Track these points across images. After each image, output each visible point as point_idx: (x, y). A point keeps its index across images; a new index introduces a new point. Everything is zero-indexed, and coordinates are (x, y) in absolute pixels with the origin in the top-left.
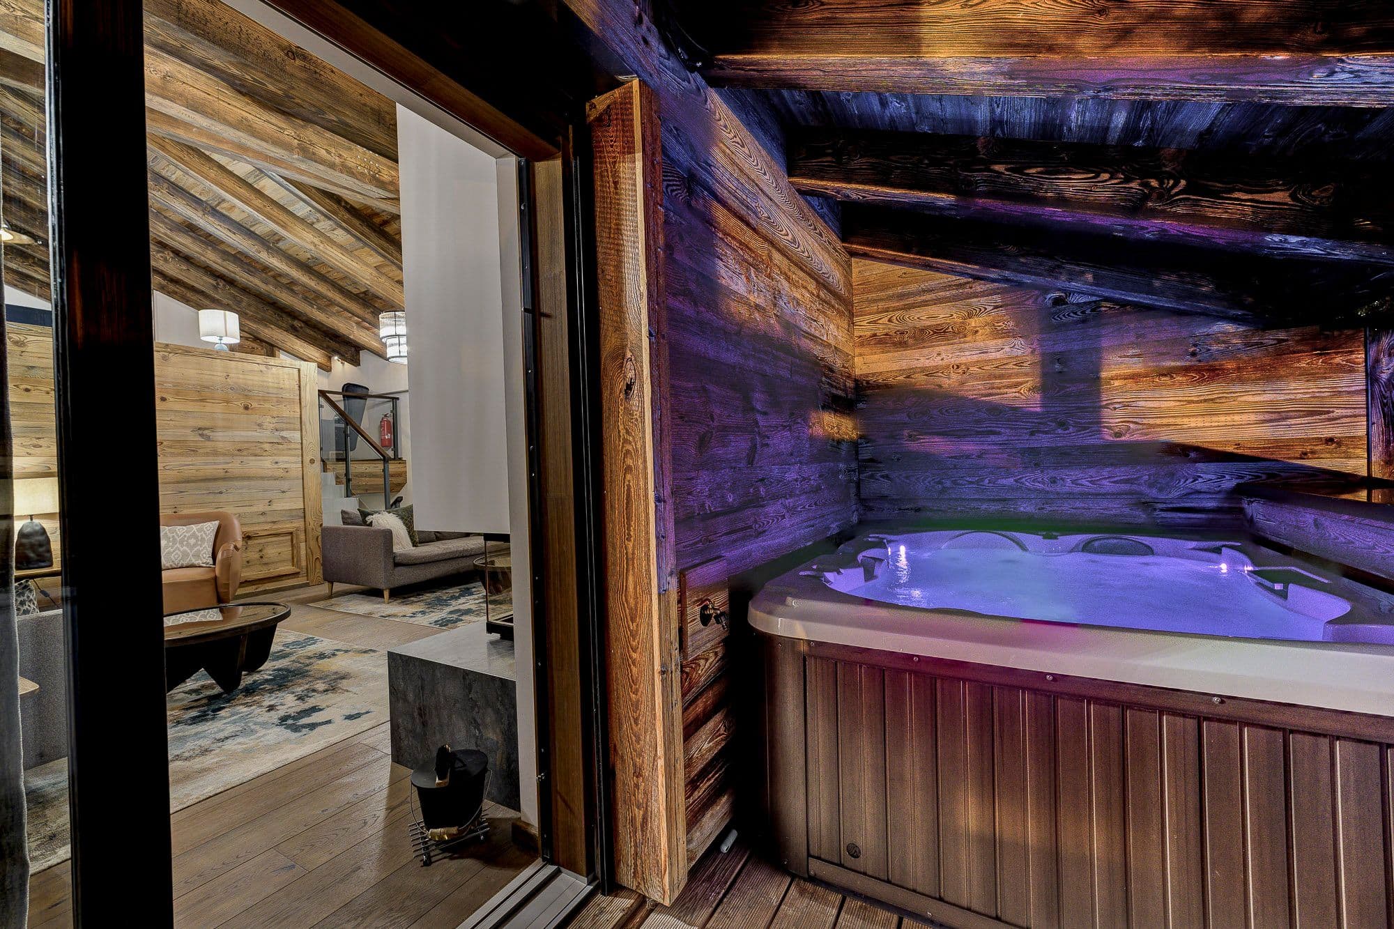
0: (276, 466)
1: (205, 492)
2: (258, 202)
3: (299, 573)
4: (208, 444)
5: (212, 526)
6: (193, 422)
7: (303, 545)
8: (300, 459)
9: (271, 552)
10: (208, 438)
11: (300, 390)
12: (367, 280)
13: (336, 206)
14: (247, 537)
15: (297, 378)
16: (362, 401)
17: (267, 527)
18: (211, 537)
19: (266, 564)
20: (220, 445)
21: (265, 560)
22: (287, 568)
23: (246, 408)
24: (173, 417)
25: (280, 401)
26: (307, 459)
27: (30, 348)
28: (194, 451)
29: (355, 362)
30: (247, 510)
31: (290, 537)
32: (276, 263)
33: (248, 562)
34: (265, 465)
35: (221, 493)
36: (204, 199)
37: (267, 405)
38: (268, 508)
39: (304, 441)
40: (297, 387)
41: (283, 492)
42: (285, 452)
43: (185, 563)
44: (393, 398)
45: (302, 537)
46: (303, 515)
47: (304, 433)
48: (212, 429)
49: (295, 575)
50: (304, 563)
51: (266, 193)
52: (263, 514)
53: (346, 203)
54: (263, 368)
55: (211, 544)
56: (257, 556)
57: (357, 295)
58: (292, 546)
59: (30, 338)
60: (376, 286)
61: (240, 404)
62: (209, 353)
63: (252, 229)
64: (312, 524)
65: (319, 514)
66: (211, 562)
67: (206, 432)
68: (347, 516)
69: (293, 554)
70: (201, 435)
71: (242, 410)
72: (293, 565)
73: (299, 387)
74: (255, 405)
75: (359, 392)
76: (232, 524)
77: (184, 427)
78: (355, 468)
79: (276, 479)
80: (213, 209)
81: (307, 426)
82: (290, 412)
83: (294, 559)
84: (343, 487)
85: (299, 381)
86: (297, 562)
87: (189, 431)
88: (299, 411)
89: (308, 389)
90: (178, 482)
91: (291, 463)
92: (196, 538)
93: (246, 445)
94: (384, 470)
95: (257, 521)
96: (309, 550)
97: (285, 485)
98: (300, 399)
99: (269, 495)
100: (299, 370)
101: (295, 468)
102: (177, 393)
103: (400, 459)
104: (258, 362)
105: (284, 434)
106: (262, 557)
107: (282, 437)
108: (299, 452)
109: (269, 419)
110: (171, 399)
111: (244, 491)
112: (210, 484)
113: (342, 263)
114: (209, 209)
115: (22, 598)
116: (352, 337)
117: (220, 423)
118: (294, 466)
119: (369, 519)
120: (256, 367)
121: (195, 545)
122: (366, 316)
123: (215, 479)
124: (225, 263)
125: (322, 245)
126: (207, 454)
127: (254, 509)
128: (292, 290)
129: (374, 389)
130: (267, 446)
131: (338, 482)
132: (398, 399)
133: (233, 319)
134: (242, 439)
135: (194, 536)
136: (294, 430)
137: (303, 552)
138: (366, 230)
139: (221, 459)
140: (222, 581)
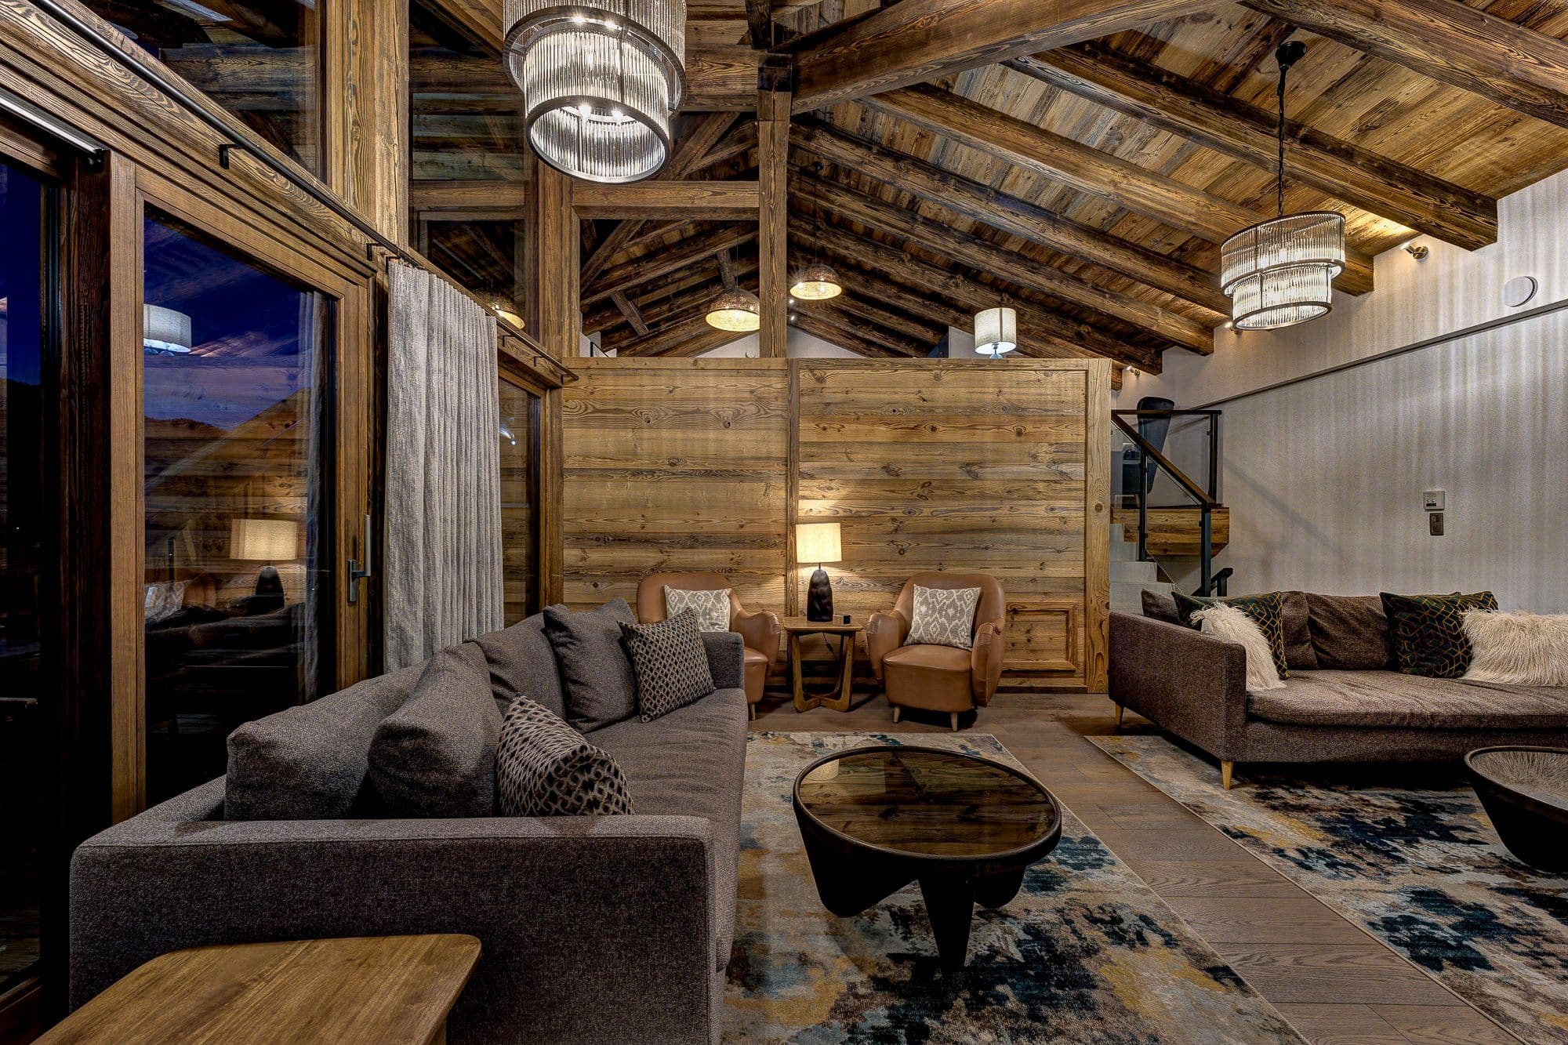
0: (1051, 514)
1: (971, 546)
2: (1044, 147)
3: (1073, 671)
4: (977, 483)
5: (971, 594)
6: (962, 457)
7: (1081, 631)
8: (1082, 504)
9: (1041, 635)
10: (976, 477)
11: (1086, 402)
12: (1190, 215)
13: (1152, 87)
14: (1014, 611)
15: (1083, 386)
16: (1164, 422)
17: (1038, 599)
18: (971, 608)
19: (1033, 651)
20: (988, 484)
21: (1033, 645)
22: (1058, 661)
23: (1019, 434)
24: (942, 451)
25: (1060, 420)
26: (1092, 504)
27: (829, 383)
28: (961, 493)
29: (1155, 368)
30: (1015, 573)
31: (1063, 617)
32: (1063, 240)
33: (1013, 645)
34: (1037, 513)
35: (986, 548)
36: (987, 183)
37: (1045, 428)
38: (1039, 574)
39: (1089, 478)
40: (1082, 398)
41: (1059, 552)
42: (1064, 494)
43: (943, 640)
44: (1211, 413)
45: (1081, 619)
46: (1082, 587)
47: (1089, 466)
48: (981, 464)
49: (1069, 673)
50: (1081, 658)
51: (1054, 130)
52: (1034, 580)
53: (1170, 75)
54: (1041, 375)
55: (972, 618)
56: (1023, 638)
57: (1169, 257)
58: (1068, 630)
59: (829, 373)
60: (1206, 221)
61: (1011, 428)
62: (984, 364)
63: (1037, 203)
64: (1094, 602)
65: (1104, 589)
66: (969, 644)
67: (974, 468)
68: (1151, 601)
69: (1067, 641)
70: (969, 472)
71: (1014, 437)
72: (1067, 658)
73: (1086, 397)
74: (1029, 428)
75: (1161, 408)
76: (997, 592)
77: (953, 463)
78: (1154, 519)
79: (1051, 532)
80: (997, 192)
81: (1095, 456)
82: (1071, 435)
83: (1070, 650)
84: (1135, 545)
85: (1087, 388)
86: (1073, 654)
87: (956, 468)
88: (1083, 433)
89: (1097, 399)
90: (944, 532)
91: (1070, 510)
92: (956, 608)
93: (1017, 485)
94: (1202, 524)
95: (1024, 589)
96: (1089, 641)
97: (1061, 541)
98: (1086, 416)
99: (1040, 554)
100: (1087, 372)
101: (1076, 518)
102: (947, 420)
103: (1220, 505)
104: (1035, 367)
105: (1064, 468)
106: (1029, 640)
107: (1061, 473)
108: (1081, 494)
109: (1045, 447)
110: (941, 429)
111: (1012, 547)
112: (976, 537)
113: (1152, 200)
114: (993, 193)
115: (586, 777)
116: (1154, 328)
117: (989, 456)
118: (1074, 514)
119: (1196, 616)
120: (1033, 376)
121: (954, 617)
122: (1182, 286)
123: (981, 530)
124: (1008, 267)
125: (1125, 181)
126: (974, 497)
127: (1022, 573)
128: (1081, 281)
129: (1180, 404)
130: (1041, 486)
131: (1128, 536)
132: (1220, 412)
133: (1009, 315)
134: (1013, 476)
135: (953, 605)
136: (1077, 461)
137: (1081, 642)
138: (1201, 109)
139: (989, 504)
140: (978, 677)
